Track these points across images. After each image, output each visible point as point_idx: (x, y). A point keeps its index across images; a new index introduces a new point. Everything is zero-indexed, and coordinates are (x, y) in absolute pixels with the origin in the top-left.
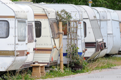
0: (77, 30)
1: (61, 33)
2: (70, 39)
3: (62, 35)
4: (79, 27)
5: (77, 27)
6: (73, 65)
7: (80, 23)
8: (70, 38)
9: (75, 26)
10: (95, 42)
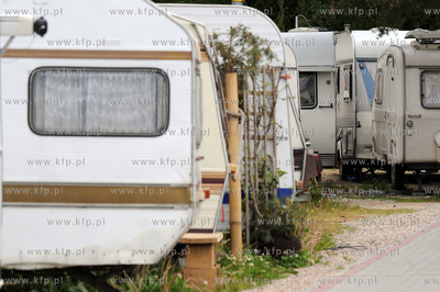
0: (274, 103)
1: (235, 117)
2: (253, 138)
3: (236, 121)
4: (282, 94)
5: (274, 94)
6: (268, 238)
7: (285, 78)
8: (252, 133)
9: (269, 89)
10: (301, 147)
